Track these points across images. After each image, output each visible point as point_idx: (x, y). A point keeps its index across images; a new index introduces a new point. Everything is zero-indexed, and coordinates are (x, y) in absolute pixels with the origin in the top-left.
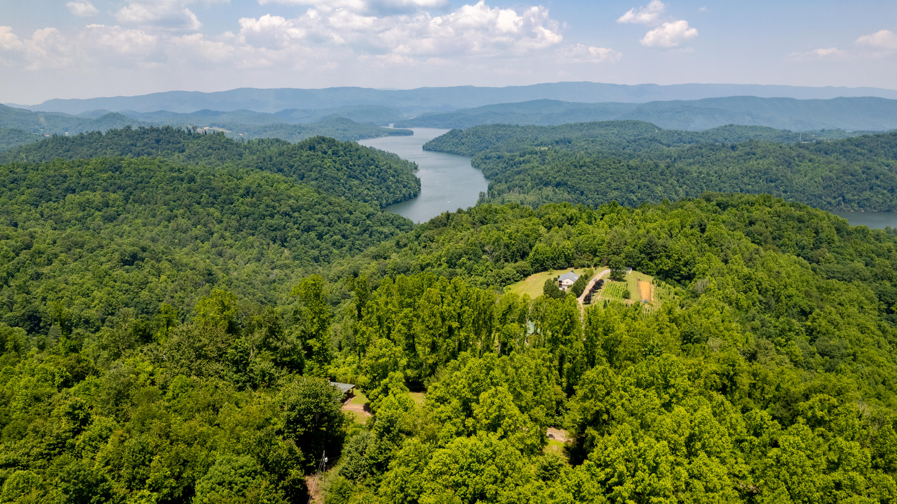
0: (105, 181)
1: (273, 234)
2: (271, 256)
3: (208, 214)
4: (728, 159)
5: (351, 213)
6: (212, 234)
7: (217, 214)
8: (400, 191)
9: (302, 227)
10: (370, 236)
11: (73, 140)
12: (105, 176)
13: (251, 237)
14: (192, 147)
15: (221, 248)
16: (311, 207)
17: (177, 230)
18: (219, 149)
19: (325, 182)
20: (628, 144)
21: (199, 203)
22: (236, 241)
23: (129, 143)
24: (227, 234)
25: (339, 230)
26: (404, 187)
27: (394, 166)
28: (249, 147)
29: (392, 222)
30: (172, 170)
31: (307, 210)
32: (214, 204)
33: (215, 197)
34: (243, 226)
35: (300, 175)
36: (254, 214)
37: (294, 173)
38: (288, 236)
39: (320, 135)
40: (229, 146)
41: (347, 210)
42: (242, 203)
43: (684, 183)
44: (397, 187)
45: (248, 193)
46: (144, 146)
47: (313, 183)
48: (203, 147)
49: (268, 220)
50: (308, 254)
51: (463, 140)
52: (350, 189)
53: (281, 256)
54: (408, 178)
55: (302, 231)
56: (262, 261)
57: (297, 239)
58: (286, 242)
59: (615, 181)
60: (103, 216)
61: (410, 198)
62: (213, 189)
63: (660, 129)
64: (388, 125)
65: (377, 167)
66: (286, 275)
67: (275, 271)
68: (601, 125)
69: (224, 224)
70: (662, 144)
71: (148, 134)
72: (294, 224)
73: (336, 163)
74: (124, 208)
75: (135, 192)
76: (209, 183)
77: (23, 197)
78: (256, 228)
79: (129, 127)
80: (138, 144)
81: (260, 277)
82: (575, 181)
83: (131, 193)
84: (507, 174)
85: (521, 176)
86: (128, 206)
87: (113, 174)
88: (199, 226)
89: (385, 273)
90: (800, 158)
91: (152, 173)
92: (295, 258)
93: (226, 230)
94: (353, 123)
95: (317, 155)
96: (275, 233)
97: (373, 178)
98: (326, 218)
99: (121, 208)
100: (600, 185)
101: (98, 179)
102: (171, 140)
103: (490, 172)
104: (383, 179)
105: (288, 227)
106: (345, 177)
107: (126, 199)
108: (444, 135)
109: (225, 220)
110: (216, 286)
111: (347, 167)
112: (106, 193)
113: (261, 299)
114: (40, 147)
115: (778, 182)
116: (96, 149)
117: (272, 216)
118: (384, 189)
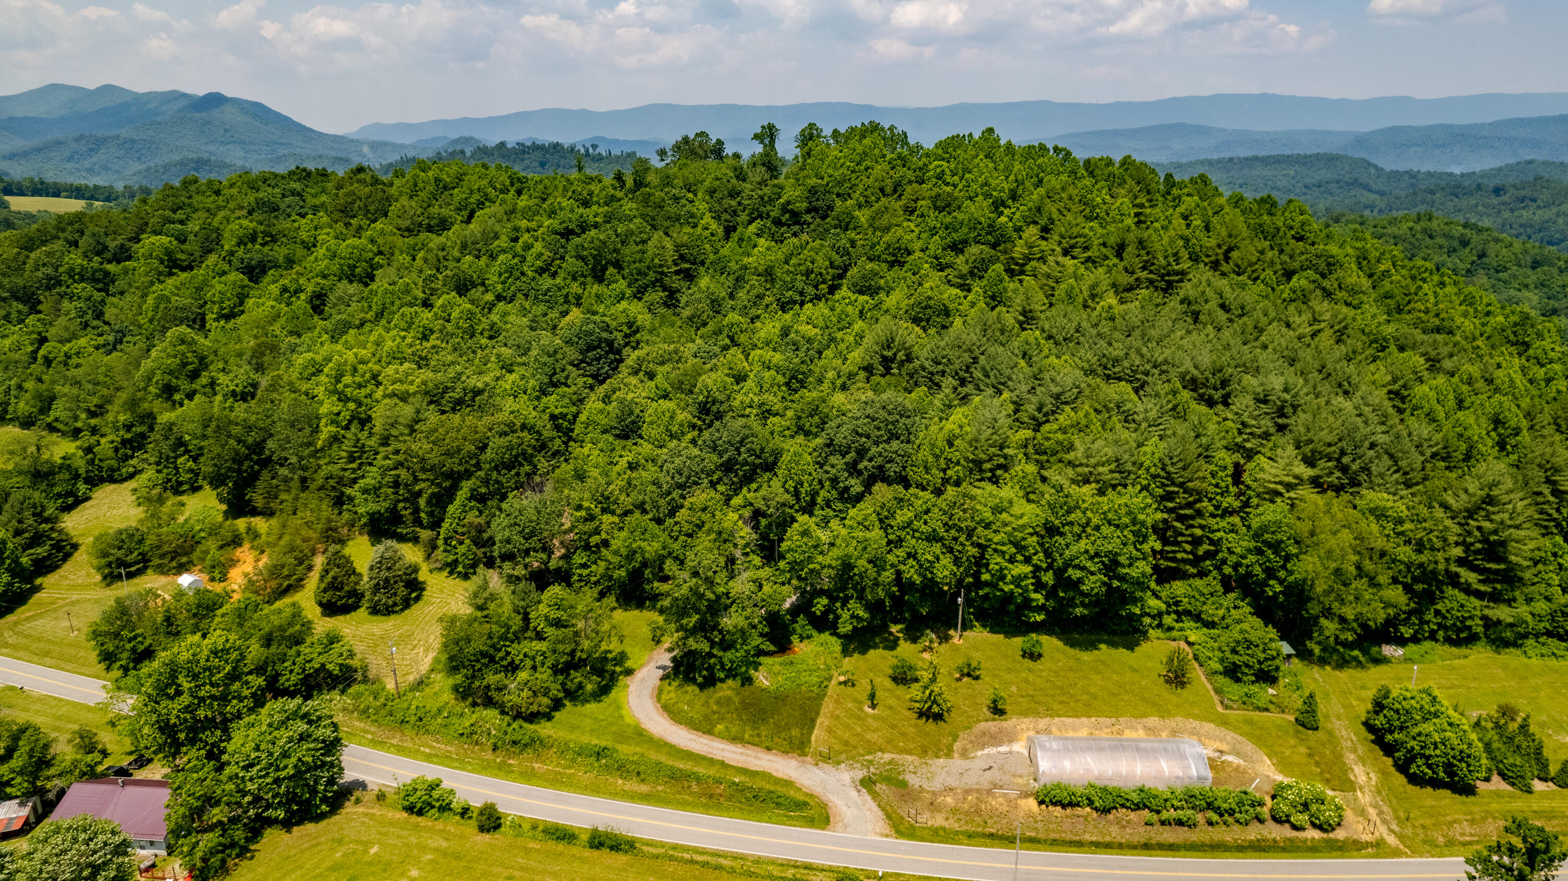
63: (1379, 169)
68: (1265, 161)
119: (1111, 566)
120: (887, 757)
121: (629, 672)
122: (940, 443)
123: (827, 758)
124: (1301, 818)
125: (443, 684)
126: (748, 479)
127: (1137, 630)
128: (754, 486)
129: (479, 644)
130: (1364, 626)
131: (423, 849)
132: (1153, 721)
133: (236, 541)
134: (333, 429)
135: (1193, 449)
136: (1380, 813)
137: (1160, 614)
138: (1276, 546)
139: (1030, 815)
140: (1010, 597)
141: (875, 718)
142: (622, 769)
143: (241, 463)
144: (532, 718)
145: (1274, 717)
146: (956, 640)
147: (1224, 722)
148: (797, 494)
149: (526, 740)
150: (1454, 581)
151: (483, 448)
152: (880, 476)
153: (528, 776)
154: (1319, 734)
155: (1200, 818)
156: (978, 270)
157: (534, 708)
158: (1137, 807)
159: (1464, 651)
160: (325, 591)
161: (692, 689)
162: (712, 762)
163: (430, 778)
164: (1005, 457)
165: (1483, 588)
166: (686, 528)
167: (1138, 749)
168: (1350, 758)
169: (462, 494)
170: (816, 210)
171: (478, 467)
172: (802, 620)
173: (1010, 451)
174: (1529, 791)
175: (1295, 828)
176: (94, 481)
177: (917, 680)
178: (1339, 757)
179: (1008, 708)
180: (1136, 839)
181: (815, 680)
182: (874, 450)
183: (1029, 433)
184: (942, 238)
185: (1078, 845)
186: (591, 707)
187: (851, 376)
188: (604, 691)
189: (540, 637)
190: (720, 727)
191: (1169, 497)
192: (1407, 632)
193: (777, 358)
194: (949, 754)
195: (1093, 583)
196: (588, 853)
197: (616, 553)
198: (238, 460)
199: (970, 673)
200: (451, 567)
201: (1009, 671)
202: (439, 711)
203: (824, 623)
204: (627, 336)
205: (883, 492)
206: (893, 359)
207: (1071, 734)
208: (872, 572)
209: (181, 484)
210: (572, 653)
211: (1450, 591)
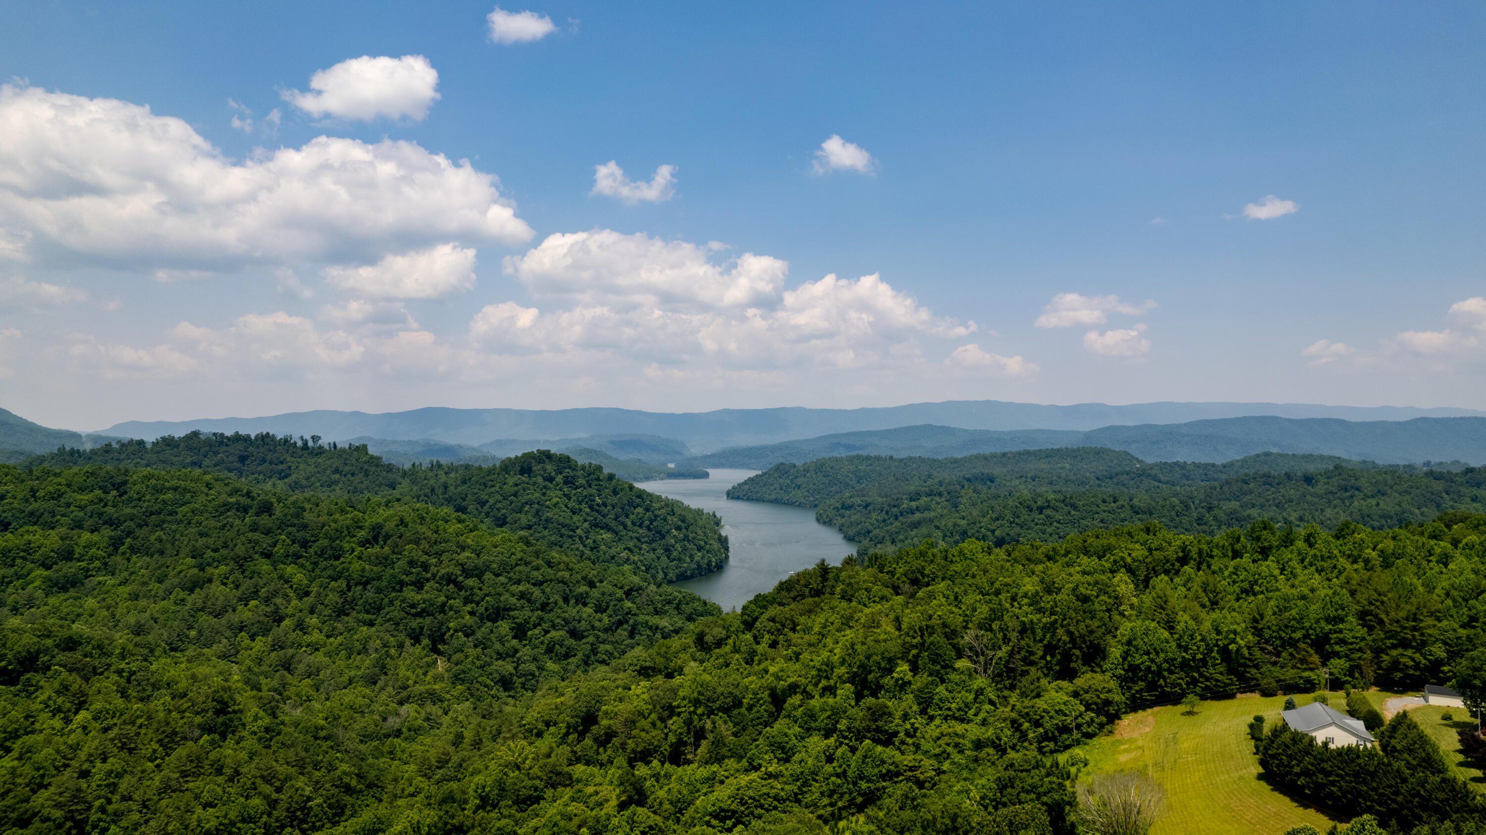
0: (82, 508)
1: (415, 623)
2: (403, 672)
3: (281, 577)
5: (592, 585)
6: (279, 620)
7: (300, 577)
8: (691, 557)
9: (481, 609)
10: (632, 635)
12: (85, 498)
13: (365, 628)
15: (291, 651)
16: (505, 568)
17: (202, 609)
18: (353, 475)
19: (546, 533)
21: (268, 555)
22: (328, 637)
24: (314, 621)
25: (564, 619)
26: (699, 550)
28: (412, 474)
29: (677, 608)
31: (497, 575)
32: (299, 557)
33: (304, 544)
34: (353, 603)
35: (497, 519)
36: (379, 578)
37: (485, 513)
38: (449, 629)
39: (542, 448)
40: (373, 469)
41: (584, 578)
42: (359, 557)
44: (685, 549)
45: (376, 538)
46: (215, 466)
47: (520, 530)
49: (410, 593)
50: (489, 669)
51: (799, 481)
52: (595, 548)
53: (425, 674)
54: (705, 535)
55: (482, 618)
56: (380, 683)
57: (467, 635)
58: (444, 642)
60: (48, 579)
61: (710, 571)
62: (305, 527)
65: (647, 510)
66: (427, 719)
67: (405, 709)
68: (1037, 455)
69: (311, 600)
71: (227, 445)
72: (465, 604)
73: (570, 499)
74: (106, 564)
75: (138, 532)
78: (379, 609)
81: (361, 723)
83: (129, 534)
85: (924, 530)
86: (116, 558)
87: (103, 496)
88: (253, 603)
89: (672, 711)
91: (188, 496)
92: (457, 679)
93: (312, 612)
95: (535, 483)
96: (419, 620)
97: (641, 531)
98: (537, 592)
99: (97, 564)
101: (68, 505)
102: (269, 458)
103: (854, 530)
104: (659, 532)
105: (451, 609)
106: (586, 525)
107: (116, 544)
108: (764, 473)
109: (314, 589)
110: (230, 742)
111: (591, 507)
112: (75, 532)
113: (346, 780)
117: (419, 585)
118: (660, 551)
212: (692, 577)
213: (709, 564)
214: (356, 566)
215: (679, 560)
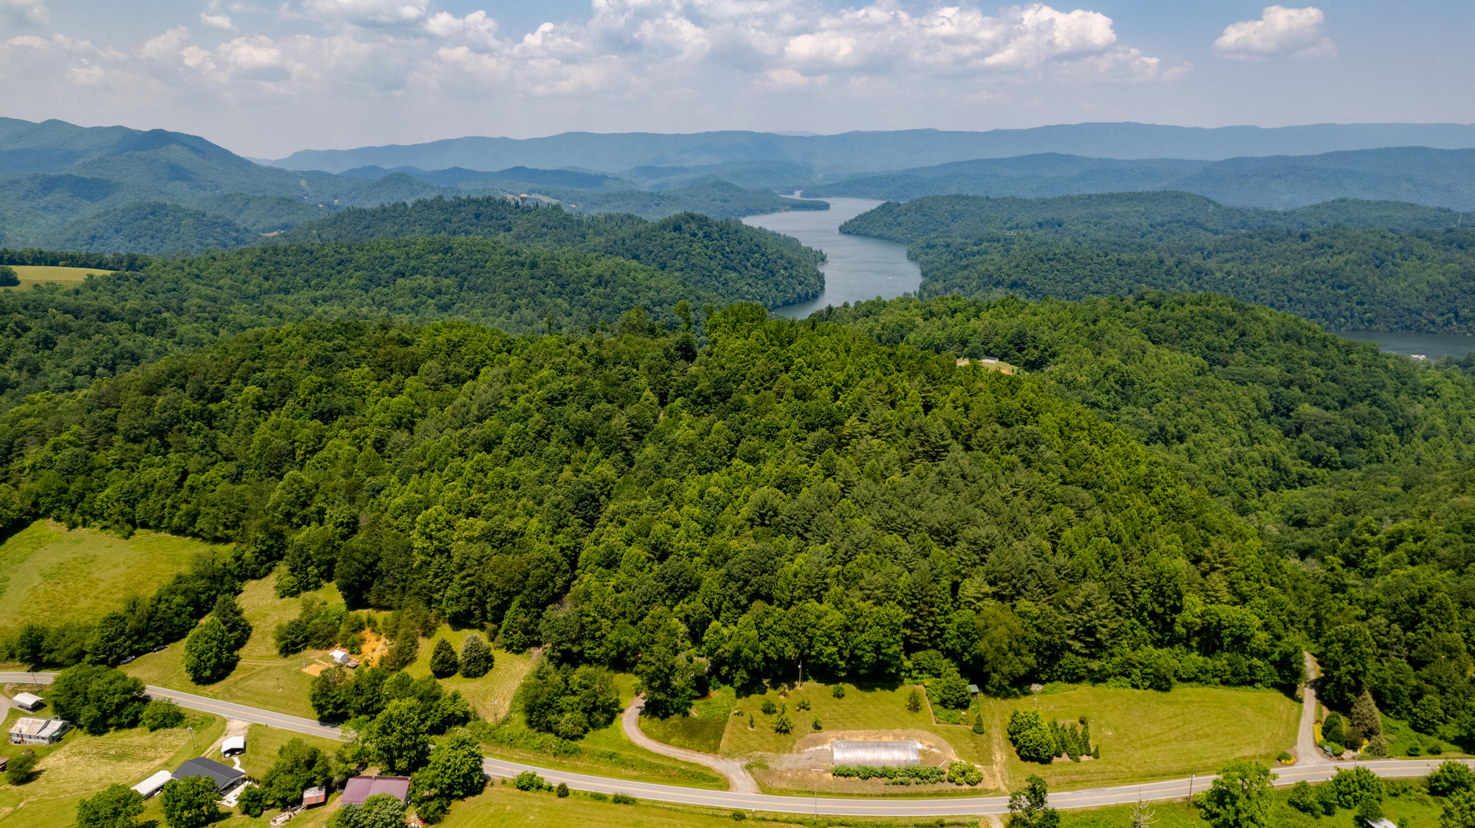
0: (436, 264)
3: (555, 305)
4: (1288, 253)
7: (566, 305)
8: (794, 289)
11: (373, 214)
12: (435, 258)
14: (520, 225)
18: (555, 228)
19: (693, 273)
20: (1150, 229)
21: (544, 293)
23: (442, 218)
26: (800, 284)
27: (788, 253)
28: (594, 225)
30: (508, 252)
32: (561, 294)
33: (563, 286)
35: (660, 264)
36: (608, 306)
37: (654, 260)
39: (689, 211)
42: (594, 294)
43: (1200, 287)
44: (789, 284)
45: (600, 282)
46: (460, 222)
47: (676, 274)
48: (536, 225)
51: (900, 220)
54: (805, 273)
59: (1096, 282)
60: (436, 305)
61: (808, 299)
62: (560, 276)
63: (1218, 206)
64: (792, 193)
65: (763, 255)
68: (1120, 198)
69: (574, 318)
70: (1206, 229)
73: (708, 248)
74: (459, 296)
75: (469, 278)
76: (555, 269)
77: (352, 281)
79: (440, 198)
80: (454, 219)
82: (1038, 280)
83: (465, 279)
84: (947, 270)
86: (463, 294)
87: (443, 256)
90: (1405, 255)
91: (487, 256)
94: (738, 190)
95: (684, 238)
97: (757, 271)
99: (455, 296)
100: (1072, 286)
101: (428, 262)
102: (494, 215)
103: (930, 266)
104: (771, 272)
106: (719, 268)
107: (461, 286)
108: (872, 211)
109: (575, 312)
111: (722, 254)
112: (438, 278)
114: (335, 223)
115: (1350, 289)
116: (402, 225)
118: (771, 285)
119: (878, 648)
120: (759, 753)
121: (622, 711)
122: (790, 577)
123: (729, 755)
124: (959, 779)
125: (520, 719)
126: (682, 596)
127: (897, 679)
128: (686, 600)
129: (543, 699)
130: (1014, 677)
131: (533, 806)
132: (898, 731)
133: (361, 627)
134: (423, 558)
135: (929, 577)
136: (1002, 775)
137: (910, 670)
138: (967, 635)
139: (828, 781)
140: (826, 664)
141: (753, 733)
142: (624, 764)
143: (361, 577)
144: (573, 738)
145: (962, 727)
146: (798, 688)
147: (935, 731)
148: (710, 605)
149: (572, 750)
150: (1069, 648)
151: (527, 576)
152: (755, 596)
153: (575, 769)
154: (984, 736)
155: (912, 781)
156: (819, 448)
157: (575, 733)
158: (881, 776)
159: (1076, 686)
160: (438, 664)
161: (656, 719)
162: (670, 759)
163: (531, 772)
164: (826, 584)
165: (1084, 651)
166: (650, 628)
167: (887, 746)
168: (995, 748)
169: (515, 604)
170: (719, 394)
171: (524, 587)
172: (714, 678)
173: (828, 580)
174: (1078, 761)
175: (958, 784)
176: (243, 578)
177: (775, 712)
178: (990, 748)
179: (823, 726)
180: (879, 792)
181: (722, 712)
182: (754, 580)
183: (840, 567)
184: (800, 421)
185: (851, 795)
186: (603, 731)
187: (741, 527)
188: (610, 721)
189: (574, 693)
190: (673, 740)
191: (914, 606)
192: (1044, 677)
193: (697, 511)
194: (791, 751)
195: (869, 657)
196: (613, 806)
197: (611, 642)
198: (359, 573)
199: (804, 707)
200: (509, 648)
201: (826, 705)
202: (521, 735)
203: (726, 680)
204: (602, 488)
205: (758, 606)
206: (766, 514)
207: (855, 739)
208: (752, 655)
209: (309, 584)
210: (594, 703)
211: (1067, 654)
212: (794, 303)
213: (807, 294)
214: (595, 299)
215: (785, 291)
